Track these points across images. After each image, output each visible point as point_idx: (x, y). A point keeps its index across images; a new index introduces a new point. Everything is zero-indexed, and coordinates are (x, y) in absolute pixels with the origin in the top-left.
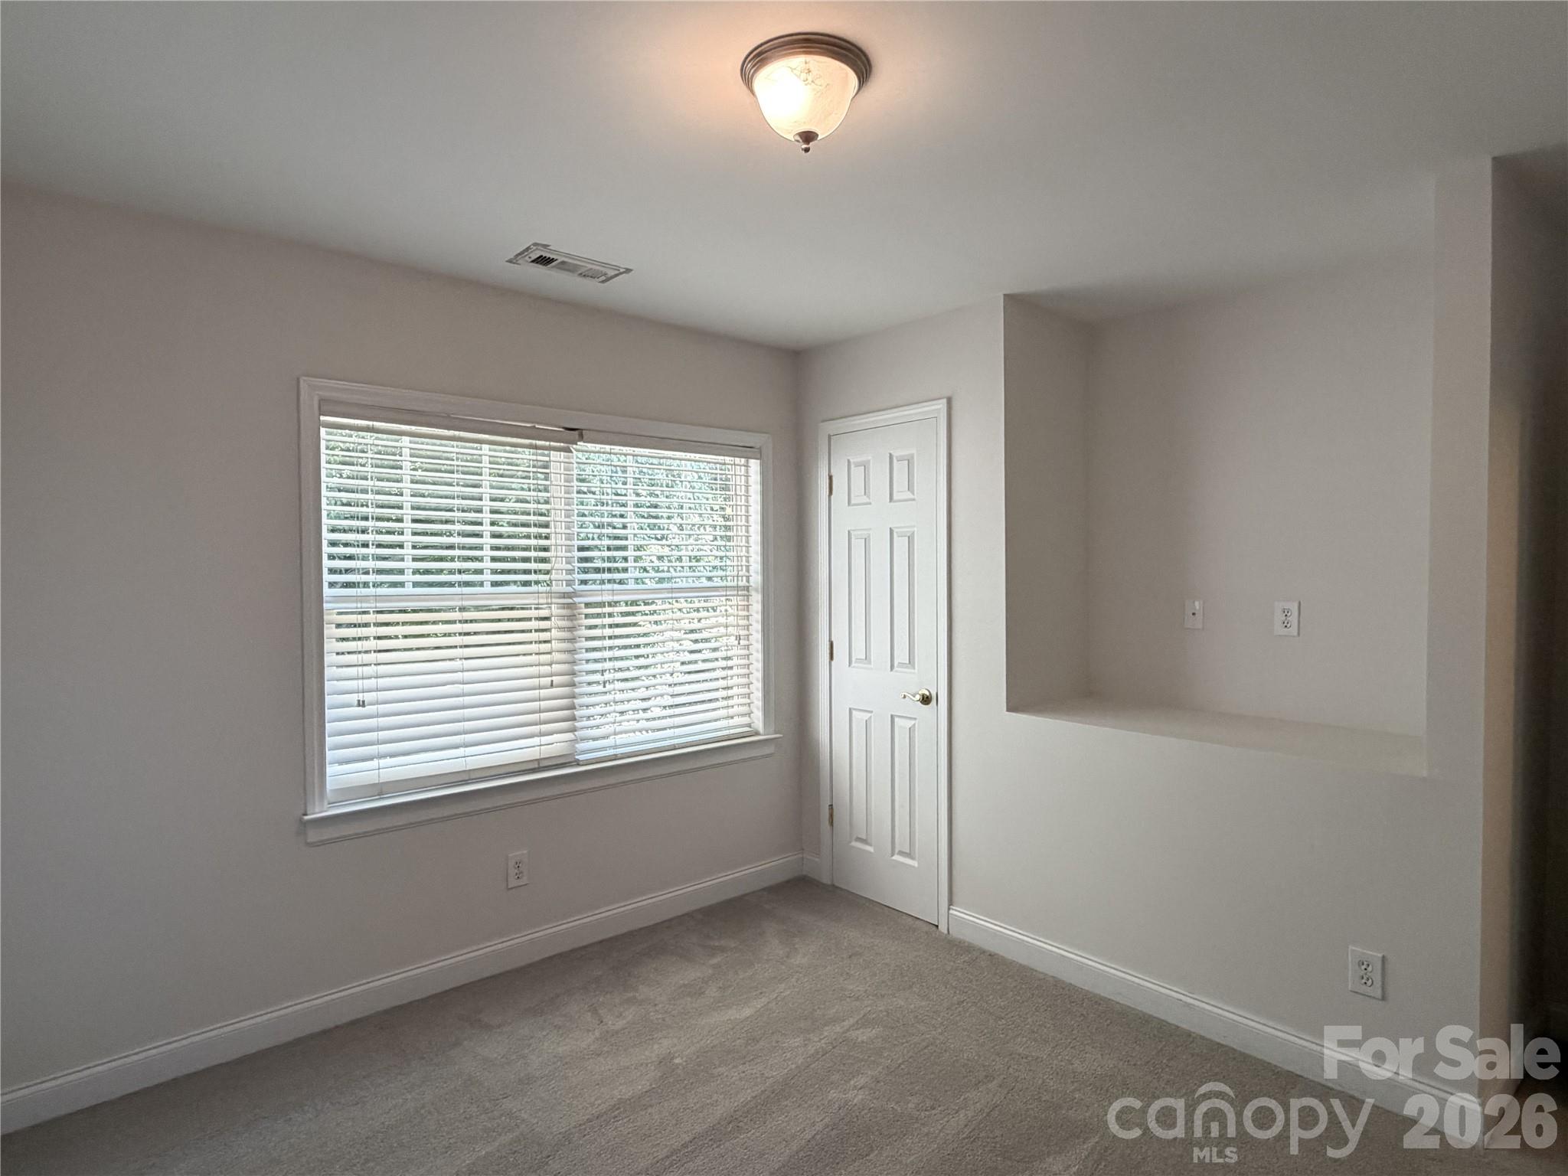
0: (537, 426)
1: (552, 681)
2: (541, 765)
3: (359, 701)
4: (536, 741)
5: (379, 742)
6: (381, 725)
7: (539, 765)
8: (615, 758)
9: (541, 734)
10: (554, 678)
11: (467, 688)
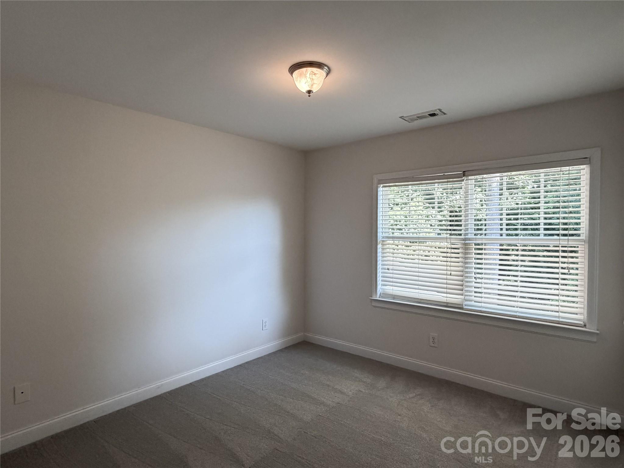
0: (445, 174)
1: (451, 273)
2: (448, 305)
3: (388, 268)
4: (445, 295)
5: (392, 282)
6: (394, 277)
7: (447, 305)
8: (481, 312)
9: (447, 293)
10: (452, 272)
11: (420, 270)
